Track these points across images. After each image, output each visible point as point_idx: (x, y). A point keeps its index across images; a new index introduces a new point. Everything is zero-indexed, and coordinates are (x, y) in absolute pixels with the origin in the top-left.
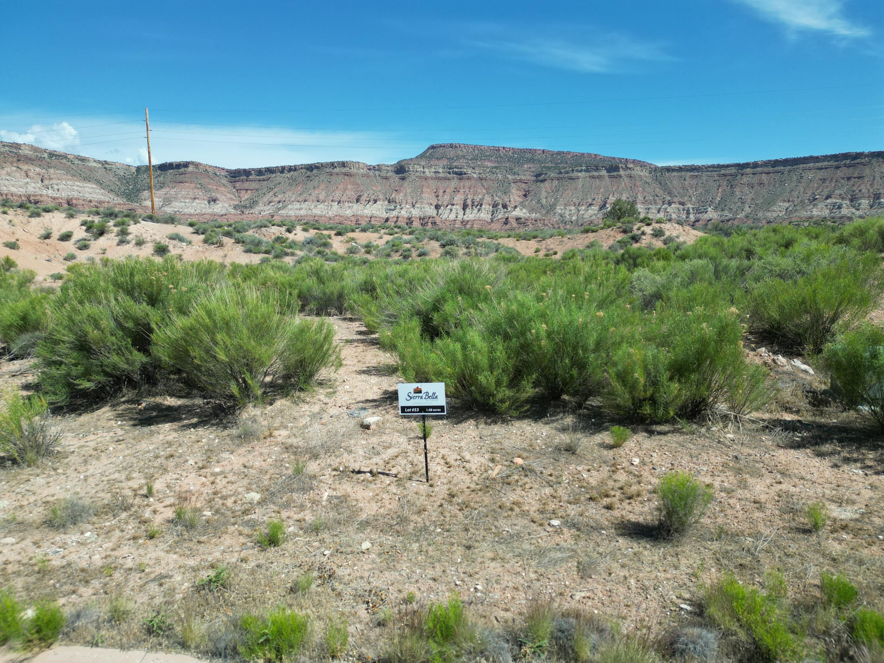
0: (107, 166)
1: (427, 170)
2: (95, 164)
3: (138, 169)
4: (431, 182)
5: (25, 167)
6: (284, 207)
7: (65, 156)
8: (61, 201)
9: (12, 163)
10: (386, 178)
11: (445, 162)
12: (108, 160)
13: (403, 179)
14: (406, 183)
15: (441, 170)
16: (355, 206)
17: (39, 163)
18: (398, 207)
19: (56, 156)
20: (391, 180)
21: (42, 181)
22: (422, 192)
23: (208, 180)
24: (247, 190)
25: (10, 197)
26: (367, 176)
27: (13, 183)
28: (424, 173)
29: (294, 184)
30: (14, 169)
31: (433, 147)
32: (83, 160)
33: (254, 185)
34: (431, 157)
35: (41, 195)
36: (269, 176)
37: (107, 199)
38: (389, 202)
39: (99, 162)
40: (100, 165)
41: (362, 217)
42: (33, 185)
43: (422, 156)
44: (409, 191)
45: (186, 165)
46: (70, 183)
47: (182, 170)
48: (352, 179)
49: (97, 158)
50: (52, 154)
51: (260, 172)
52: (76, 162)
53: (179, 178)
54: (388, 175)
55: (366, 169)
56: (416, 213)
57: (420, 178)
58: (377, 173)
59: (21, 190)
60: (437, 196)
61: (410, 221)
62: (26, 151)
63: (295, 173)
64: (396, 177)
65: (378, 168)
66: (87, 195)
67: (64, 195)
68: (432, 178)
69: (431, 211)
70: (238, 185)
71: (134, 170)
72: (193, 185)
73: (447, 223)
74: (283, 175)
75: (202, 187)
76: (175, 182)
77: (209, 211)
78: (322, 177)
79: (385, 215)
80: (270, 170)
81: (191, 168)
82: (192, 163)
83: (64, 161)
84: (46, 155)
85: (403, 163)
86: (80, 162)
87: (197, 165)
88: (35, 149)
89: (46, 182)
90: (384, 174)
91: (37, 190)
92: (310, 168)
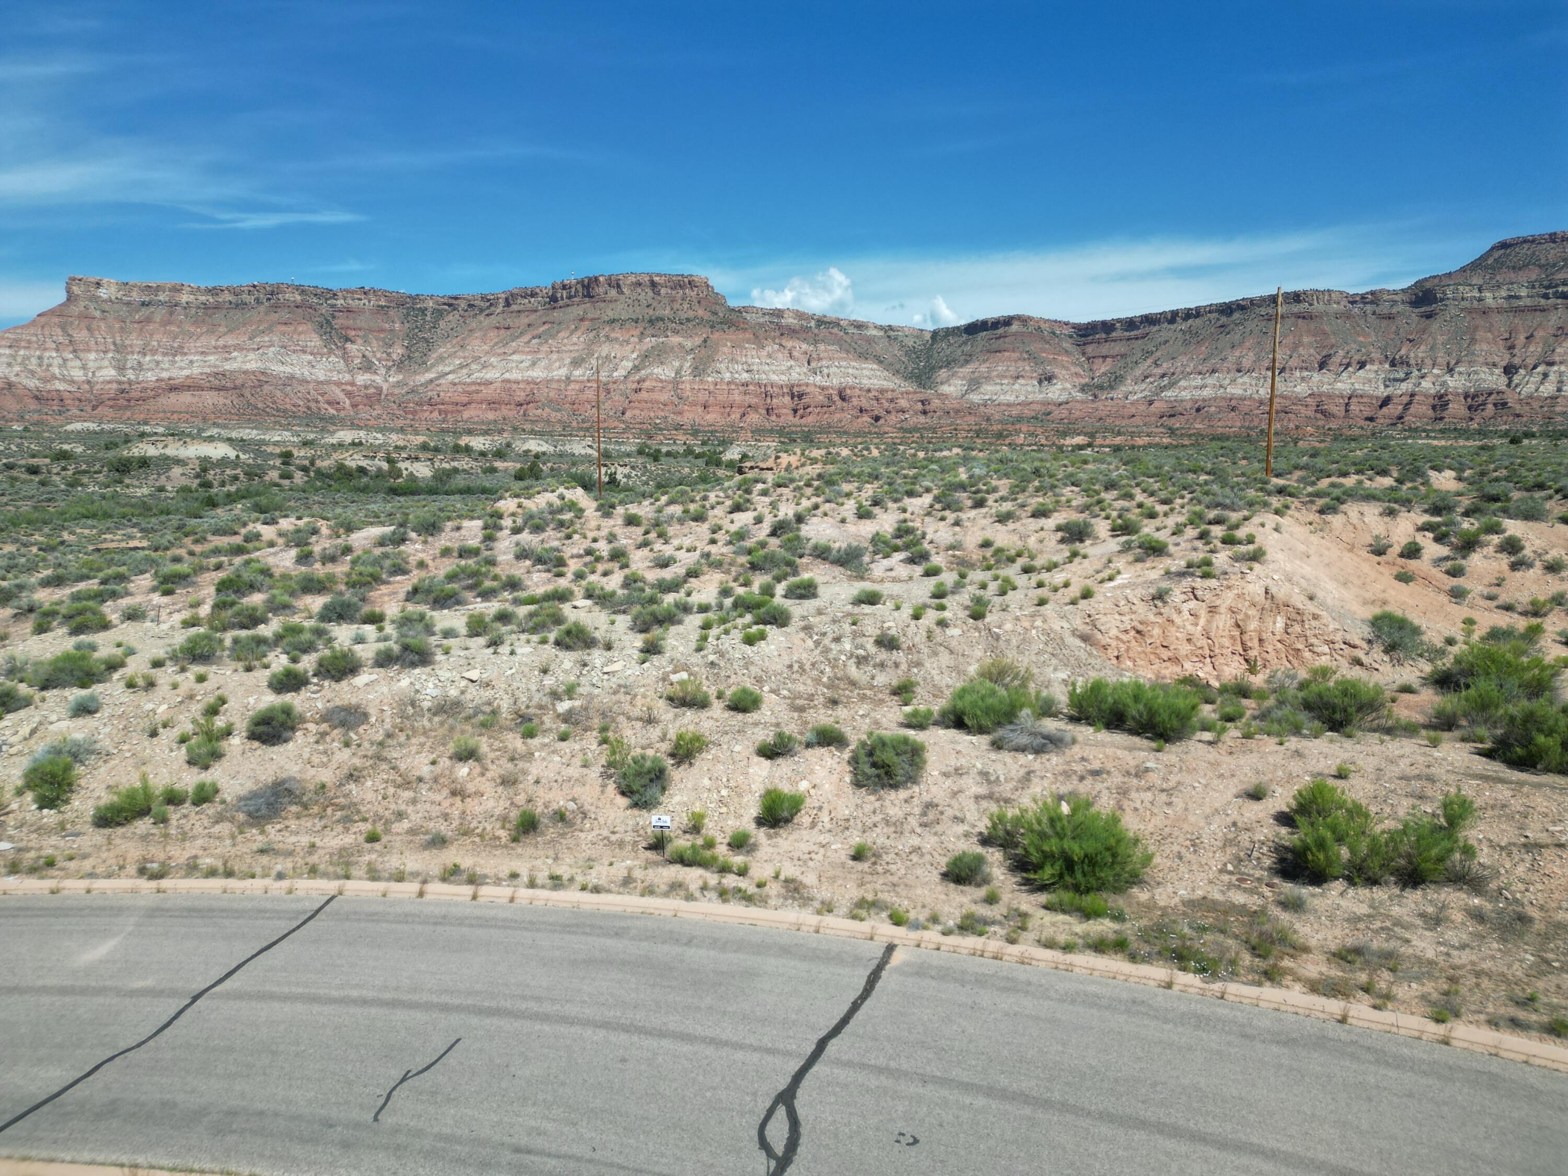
0: (891, 333)
1: (1488, 295)
2: (875, 332)
3: (935, 334)
4: (1496, 318)
5: (789, 344)
6: (1172, 385)
7: (836, 324)
8: (831, 391)
9: (774, 339)
10: (1390, 317)
11: (1534, 274)
12: (894, 323)
13: (1429, 316)
14: (1435, 325)
15: (1524, 292)
16: (1316, 377)
17: (804, 335)
18: (1416, 373)
19: (826, 323)
20: (1400, 321)
21: (809, 363)
22: (1473, 341)
23: (1039, 345)
24: (1105, 357)
25: (769, 388)
26: (1348, 316)
27: (774, 368)
28: (1480, 300)
29: (1194, 341)
30: (776, 347)
31: (1504, 245)
32: (859, 326)
33: (1118, 348)
34: (1499, 265)
35: (807, 385)
36: (1147, 330)
37: (891, 385)
38: (1393, 364)
39: (881, 328)
40: (881, 333)
41: (1330, 396)
42: (798, 370)
43: (1476, 266)
44: (1440, 339)
45: (1007, 321)
46: (844, 363)
47: (1001, 331)
48: (1312, 325)
49: (880, 322)
50: (822, 322)
51: (1130, 324)
52: (851, 330)
53: (996, 345)
54: (1394, 311)
55: (1344, 302)
56: (1456, 383)
57: (1470, 311)
58: (1369, 308)
59: (783, 377)
60: (1511, 347)
61: (1440, 402)
62: (789, 320)
63: (1198, 321)
64: (1414, 315)
65: (1373, 298)
66: (865, 381)
67: (835, 382)
68: (1499, 310)
69: (1494, 379)
70: (1090, 349)
71: (928, 336)
72: (1015, 355)
73: (1536, 405)
74: (1172, 327)
75: (1032, 357)
76: (989, 351)
77: (1040, 397)
78: (1250, 325)
79: (1382, 392)
80: (1150, 320)
81: (1015, 327)
82: (1019, 318)
83: (835, 330)
84: (813, 324)
85: (1428, 285)
86: (855, 331)
87: (1024, 320)
88: (800, 315)
89: (813, 364)
90: (1384, 309)
91: (802, 377)
92: (1227, 309)
